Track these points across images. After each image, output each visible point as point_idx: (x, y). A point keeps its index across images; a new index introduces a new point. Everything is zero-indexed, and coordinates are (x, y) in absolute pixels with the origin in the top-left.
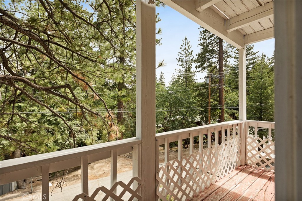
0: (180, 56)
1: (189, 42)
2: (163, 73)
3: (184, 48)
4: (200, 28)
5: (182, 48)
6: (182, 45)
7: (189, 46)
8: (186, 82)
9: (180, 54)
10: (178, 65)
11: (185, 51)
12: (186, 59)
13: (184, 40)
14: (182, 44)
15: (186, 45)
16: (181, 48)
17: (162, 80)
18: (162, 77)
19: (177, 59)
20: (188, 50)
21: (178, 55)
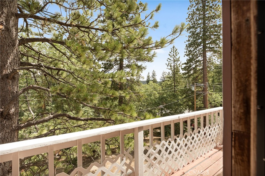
0: (169, 62)
1: (177, 49)
2: (155, 71)
3: (172, 54)
4: (186, 41)
5: (171, 55)
6: (170, 53)
7: (177, 53)
8: (175, 84)
9: (169, 60)
10: (167, 68)
11: (173, 57)
12: (174, 64)
13: (172, 49)
14: (171, 51)
15: (174, 52)
16: (169, 55)
17: (154, 77)
18: (154, 75)
19: (166, 64)
20: (176, 56)
21: (167, 60)
